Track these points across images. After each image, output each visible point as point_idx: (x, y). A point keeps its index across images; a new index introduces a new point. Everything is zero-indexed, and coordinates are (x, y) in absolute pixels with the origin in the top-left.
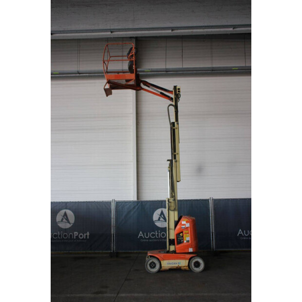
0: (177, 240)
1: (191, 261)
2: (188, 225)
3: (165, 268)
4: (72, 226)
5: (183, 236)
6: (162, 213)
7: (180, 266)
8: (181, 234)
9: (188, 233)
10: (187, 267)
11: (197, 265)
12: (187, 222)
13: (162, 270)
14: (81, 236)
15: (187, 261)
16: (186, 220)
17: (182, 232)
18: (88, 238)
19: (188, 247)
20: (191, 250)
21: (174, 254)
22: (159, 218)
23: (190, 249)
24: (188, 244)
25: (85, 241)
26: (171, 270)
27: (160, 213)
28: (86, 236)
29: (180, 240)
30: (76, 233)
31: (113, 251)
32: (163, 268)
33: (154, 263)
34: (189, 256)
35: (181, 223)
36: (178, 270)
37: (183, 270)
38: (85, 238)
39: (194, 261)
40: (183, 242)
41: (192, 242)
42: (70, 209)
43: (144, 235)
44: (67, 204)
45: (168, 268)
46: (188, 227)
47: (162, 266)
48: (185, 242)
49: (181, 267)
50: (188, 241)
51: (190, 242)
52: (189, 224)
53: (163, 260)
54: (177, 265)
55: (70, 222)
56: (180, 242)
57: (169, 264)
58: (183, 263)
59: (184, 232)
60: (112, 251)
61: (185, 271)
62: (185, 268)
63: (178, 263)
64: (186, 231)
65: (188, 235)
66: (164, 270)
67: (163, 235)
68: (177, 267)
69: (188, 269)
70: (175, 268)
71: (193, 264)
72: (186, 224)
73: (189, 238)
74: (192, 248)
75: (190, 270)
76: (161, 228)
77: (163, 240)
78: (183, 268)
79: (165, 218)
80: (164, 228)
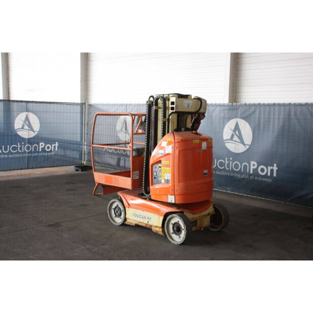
1: (167, 220)
2: (169, 149)
3: (131, 221)
6: (237, 128)
7: (150, 223)
9: (167, 166)
10: (161, 230)
12: (169, 143)
13: (126, 223)
15: (162, 218)
16: (170, 139)
19: (166, 192)
20: (171, 199)
22: (233, 136)
23: (169, 196)
24: (166, 186)
26: (137, 227)
27: (233, 127)
32: (128, 220)
34: (166, 210)
37: (154, 232)
39: (173, 221)
46: (168, 154)
47: (127, 216)
48: (163, 181)
49: (151, 226)
50: (167, 181)
52: (170, 147)
53: (129, 207)
54: (146, 221)
57: (136, 215)
58: (155, 221)
59: (164, 162)
61: (156, 234)
62: (157, 229)
63: (148, 218)
64: (165, 162)
65: (168, 168)
66: (129, 224)
67: (236, 166)
68: (147, 224)
69: (161, 233)
70: (144, 225)
71: (171, 226)
72: (166, 147)
73: (170, 175)
74: (174, 196)
75: (164, 237)
76: (235, 153)
77: (236, 175)
78: (154, 229)
79: (240, 137)
80: (238, 154)
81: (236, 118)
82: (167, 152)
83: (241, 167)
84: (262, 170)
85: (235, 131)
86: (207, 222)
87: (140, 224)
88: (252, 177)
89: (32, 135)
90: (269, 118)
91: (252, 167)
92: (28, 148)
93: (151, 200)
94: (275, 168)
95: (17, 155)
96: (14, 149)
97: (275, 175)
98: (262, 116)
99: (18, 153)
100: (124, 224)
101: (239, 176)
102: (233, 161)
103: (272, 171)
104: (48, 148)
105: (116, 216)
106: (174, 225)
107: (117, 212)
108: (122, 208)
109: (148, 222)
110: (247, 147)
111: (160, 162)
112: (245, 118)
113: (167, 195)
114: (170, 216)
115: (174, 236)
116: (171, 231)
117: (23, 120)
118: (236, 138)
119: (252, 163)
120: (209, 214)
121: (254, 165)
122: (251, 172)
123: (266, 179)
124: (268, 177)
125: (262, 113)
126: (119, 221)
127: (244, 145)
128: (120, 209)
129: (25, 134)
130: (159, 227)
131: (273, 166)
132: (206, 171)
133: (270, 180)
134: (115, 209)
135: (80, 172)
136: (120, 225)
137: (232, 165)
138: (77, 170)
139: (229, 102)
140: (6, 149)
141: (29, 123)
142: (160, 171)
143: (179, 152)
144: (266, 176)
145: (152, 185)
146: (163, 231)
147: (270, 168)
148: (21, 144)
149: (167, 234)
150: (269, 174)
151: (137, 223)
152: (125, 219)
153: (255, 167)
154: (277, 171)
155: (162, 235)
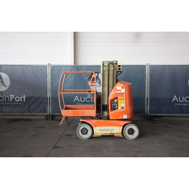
0: (111, 106)
1: (125, 128)
2: (123, 91)
3: (97, 134)
4: (8, 89)
5: (117, 103)
8: (116, 100)
9: (123, 99)
10: (121, 134)
11: (131, 132)
12: (122, 88)
14: (17, 99)
15: (121, 128)
16: (122, 85)
17: (117, 98)
18: (24, 101)
19: (123, 113)
20: (125, 117)
21: (107, 121)
23: (124, 116)
24: (122, 110)
25: (22, 104)
26: (103, 137)
28: (23, 99)
29: (114, 106)
30: (12, 96)
31: (50, 114)
32: (95, 134)
33: (86, 129)
34: (123, 123)
35: (116, 88)
36: (111, 137)
37: (116, 137)
38: (21, 101)
39: (128, 128)
40: (117, 108)
41: (126, 109)
42: (5, 72)
43: (79, 99)
44: (2, 67)
45: (100, 135)
46: (123, 93)
47: (94, 132)
48: (119, 108)
49: (114, 134)
50: (123, 108)
51: (125, 109)
52: (124, 89)
53: (96, 126)
54: (110, 132)
55: (6, 85)
56: (114, 109)
57: (102, 130)
58: (116, 130)
59: (119, 98)
60: (48, 114)
62: (118, 135)
63: (112, 130)
64: (121, 97)
65: (123, 101)
66: (96, 136)
68: (110, 134)
69: (121, 136)
70: (108, 134)
71: (127, 131)
72: (122, 89)
73: (124, 104)
74: (127, 115)
78: (116, 135)
82: (122, 92)
87: (105, 134)
100: (91, 138)
105: (83, 134)
107: (84, 131)
108: (89, 129)
109: (112, 132)
113: (123, 115)
115: (129, 136)
116: (127, 133)
130: (119, 133)
134: (81, 130)
136: (88, 139)
145: (111, 111)
146: (123, 134)
149: (125, 136)
151: (102, 134)
155: (122, 137)
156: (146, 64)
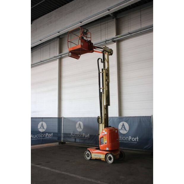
2: (106, 133)
6: (123, 125)
7: (101, 158)
9: (106, 138)
10: (104, 159)
12: (106, 131)
15: (105, 155)
19: (105, 147)
20: (107, 149)
22: (122, 128)
23: (107, 148)
24: (106, 145)
26: (96, 160)
27: (122, 125)
34: (106, 152)
35: (103, 132)
37: (102, 161)
39: (108, 156)
41: (108, 144)
45: (94, 158)
46: (106, 135)
48: (104, 143)
49: (101, 159)
50: (106, 143)
53: (92, 153)
54: (99, 157)
57: (95, 156)
61: (103, 161)
62: (103, 159)
67: (124, 138)
69: (105, 161)
70: (98, 159)
71: (108, 158)
73: (106, 141)
75: (106, 162)
76: (123, 134)
77: (124, 141)
78: (102, 159)
79: (125, 128)
80: (124, 134)
81: (123, 121)
82: (105, 134)
83: (126, 139)
84: (133, 139)
85: (122, 126)
86: (118, 157)
87: (97, 158)
88: (130, 142)
89: (44, 130)
90: (134, 121)
91: (130, 139)
92: (42, 136)
93: (100, 150)
94: (138, 138)
95: (38, 139)
96: (38, 136)
97: (138, 141)
98: (132, 120)
99: (39, 138)
100: (91, 159)
101: (125, 142)
102: (123, 137)
103: (137, 139)
104: (49, 135)
105: (87, 157)
106: (109, 157)
108: (90, 154)
110: (127, 131)
111: (103, 137)
112: (126, 122)
113: (106, 148)
114: (107, 155)
115: (109, 161)
116: (108, 159)
117: (41, 125)
118: (123, 129)
119: (130, 137)
120: (119, 154)
121: (130, 138)
122: (130, 140)
123: (135, 142)
124: (136, 142)
125: (131, 119)
126: (89, 158)
127: (126, 131)
128: (89, 154)
129: (41, 130)
131: (137, 137)
132: (117, 140)
133: (136, 143)
134: (87, 154)
135: (61, 145)
136: (89, 160)
137: (123, 138)
138: (60, 144)
139: (119, 116)
140: (35, 137)
141: (43, 126)
142: (103, 140)
143: (109, 134)
144: (135, 141)
145: (100, 145)
146: (105, 160)
147: (136, 138)
148: (40, 134)
150: (136, 141)
151: (95, 158)
152: (91, 157)
153: (131, 138)
154: (138, 139)
156: (151, 115)
